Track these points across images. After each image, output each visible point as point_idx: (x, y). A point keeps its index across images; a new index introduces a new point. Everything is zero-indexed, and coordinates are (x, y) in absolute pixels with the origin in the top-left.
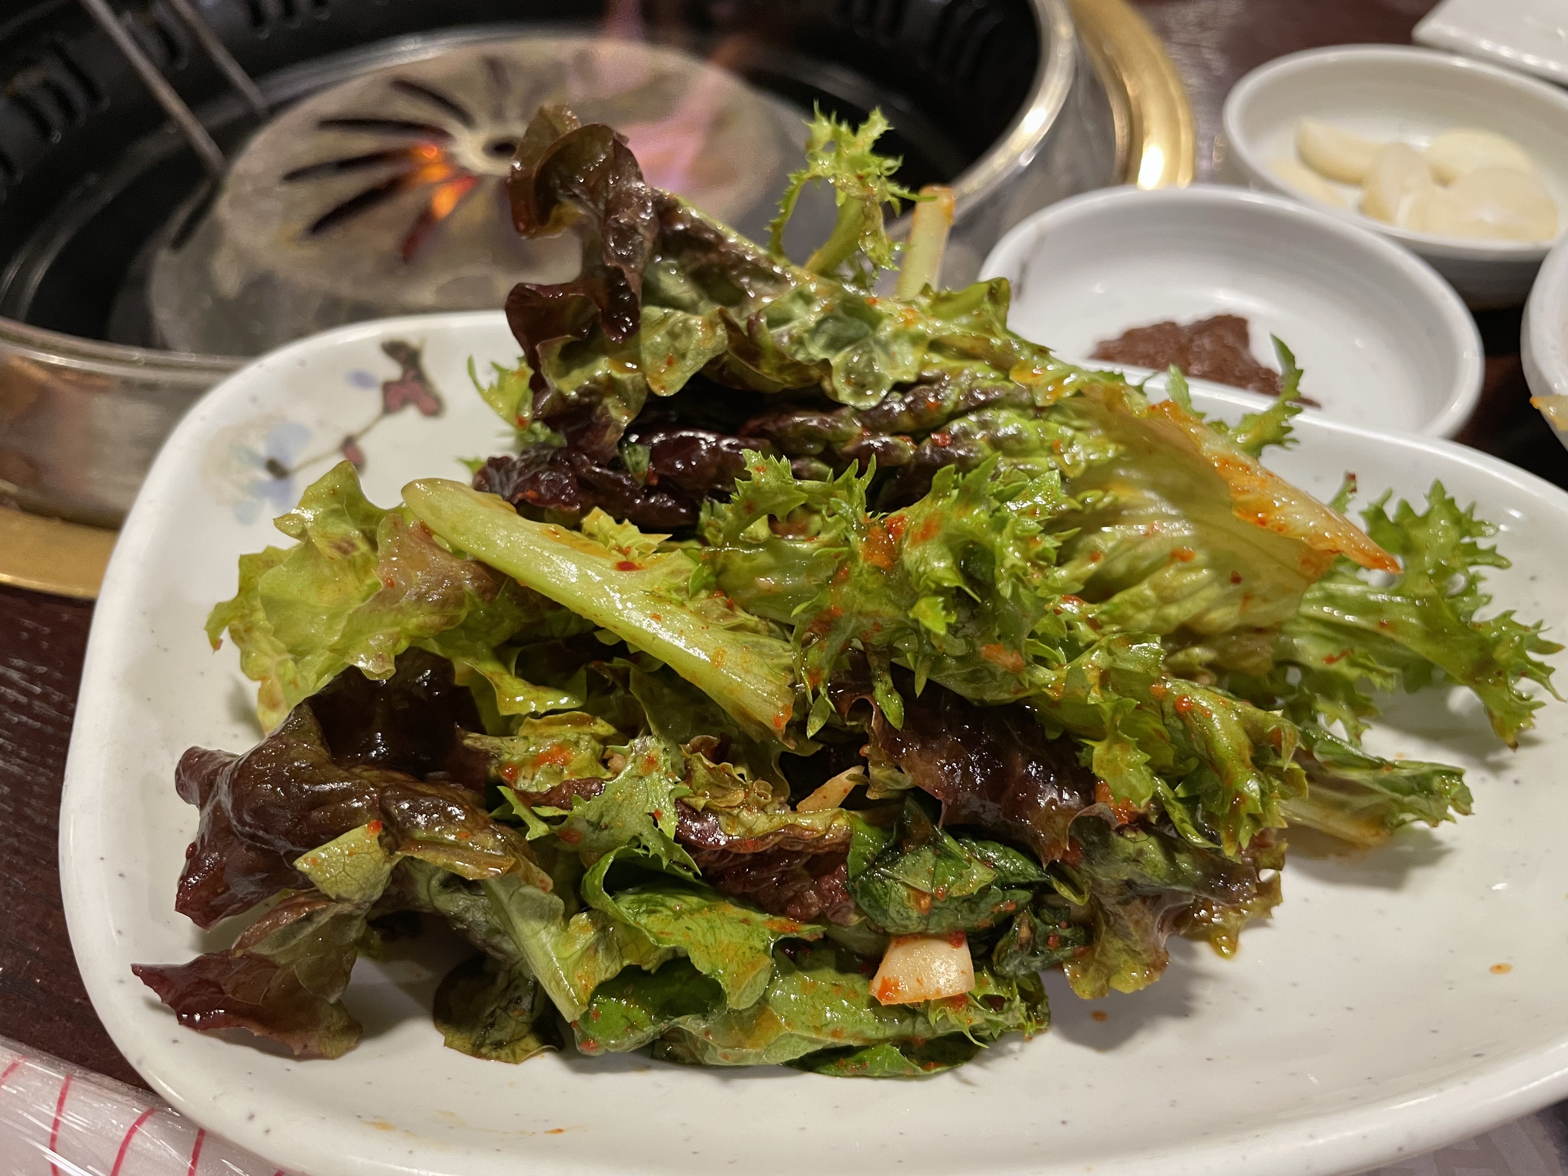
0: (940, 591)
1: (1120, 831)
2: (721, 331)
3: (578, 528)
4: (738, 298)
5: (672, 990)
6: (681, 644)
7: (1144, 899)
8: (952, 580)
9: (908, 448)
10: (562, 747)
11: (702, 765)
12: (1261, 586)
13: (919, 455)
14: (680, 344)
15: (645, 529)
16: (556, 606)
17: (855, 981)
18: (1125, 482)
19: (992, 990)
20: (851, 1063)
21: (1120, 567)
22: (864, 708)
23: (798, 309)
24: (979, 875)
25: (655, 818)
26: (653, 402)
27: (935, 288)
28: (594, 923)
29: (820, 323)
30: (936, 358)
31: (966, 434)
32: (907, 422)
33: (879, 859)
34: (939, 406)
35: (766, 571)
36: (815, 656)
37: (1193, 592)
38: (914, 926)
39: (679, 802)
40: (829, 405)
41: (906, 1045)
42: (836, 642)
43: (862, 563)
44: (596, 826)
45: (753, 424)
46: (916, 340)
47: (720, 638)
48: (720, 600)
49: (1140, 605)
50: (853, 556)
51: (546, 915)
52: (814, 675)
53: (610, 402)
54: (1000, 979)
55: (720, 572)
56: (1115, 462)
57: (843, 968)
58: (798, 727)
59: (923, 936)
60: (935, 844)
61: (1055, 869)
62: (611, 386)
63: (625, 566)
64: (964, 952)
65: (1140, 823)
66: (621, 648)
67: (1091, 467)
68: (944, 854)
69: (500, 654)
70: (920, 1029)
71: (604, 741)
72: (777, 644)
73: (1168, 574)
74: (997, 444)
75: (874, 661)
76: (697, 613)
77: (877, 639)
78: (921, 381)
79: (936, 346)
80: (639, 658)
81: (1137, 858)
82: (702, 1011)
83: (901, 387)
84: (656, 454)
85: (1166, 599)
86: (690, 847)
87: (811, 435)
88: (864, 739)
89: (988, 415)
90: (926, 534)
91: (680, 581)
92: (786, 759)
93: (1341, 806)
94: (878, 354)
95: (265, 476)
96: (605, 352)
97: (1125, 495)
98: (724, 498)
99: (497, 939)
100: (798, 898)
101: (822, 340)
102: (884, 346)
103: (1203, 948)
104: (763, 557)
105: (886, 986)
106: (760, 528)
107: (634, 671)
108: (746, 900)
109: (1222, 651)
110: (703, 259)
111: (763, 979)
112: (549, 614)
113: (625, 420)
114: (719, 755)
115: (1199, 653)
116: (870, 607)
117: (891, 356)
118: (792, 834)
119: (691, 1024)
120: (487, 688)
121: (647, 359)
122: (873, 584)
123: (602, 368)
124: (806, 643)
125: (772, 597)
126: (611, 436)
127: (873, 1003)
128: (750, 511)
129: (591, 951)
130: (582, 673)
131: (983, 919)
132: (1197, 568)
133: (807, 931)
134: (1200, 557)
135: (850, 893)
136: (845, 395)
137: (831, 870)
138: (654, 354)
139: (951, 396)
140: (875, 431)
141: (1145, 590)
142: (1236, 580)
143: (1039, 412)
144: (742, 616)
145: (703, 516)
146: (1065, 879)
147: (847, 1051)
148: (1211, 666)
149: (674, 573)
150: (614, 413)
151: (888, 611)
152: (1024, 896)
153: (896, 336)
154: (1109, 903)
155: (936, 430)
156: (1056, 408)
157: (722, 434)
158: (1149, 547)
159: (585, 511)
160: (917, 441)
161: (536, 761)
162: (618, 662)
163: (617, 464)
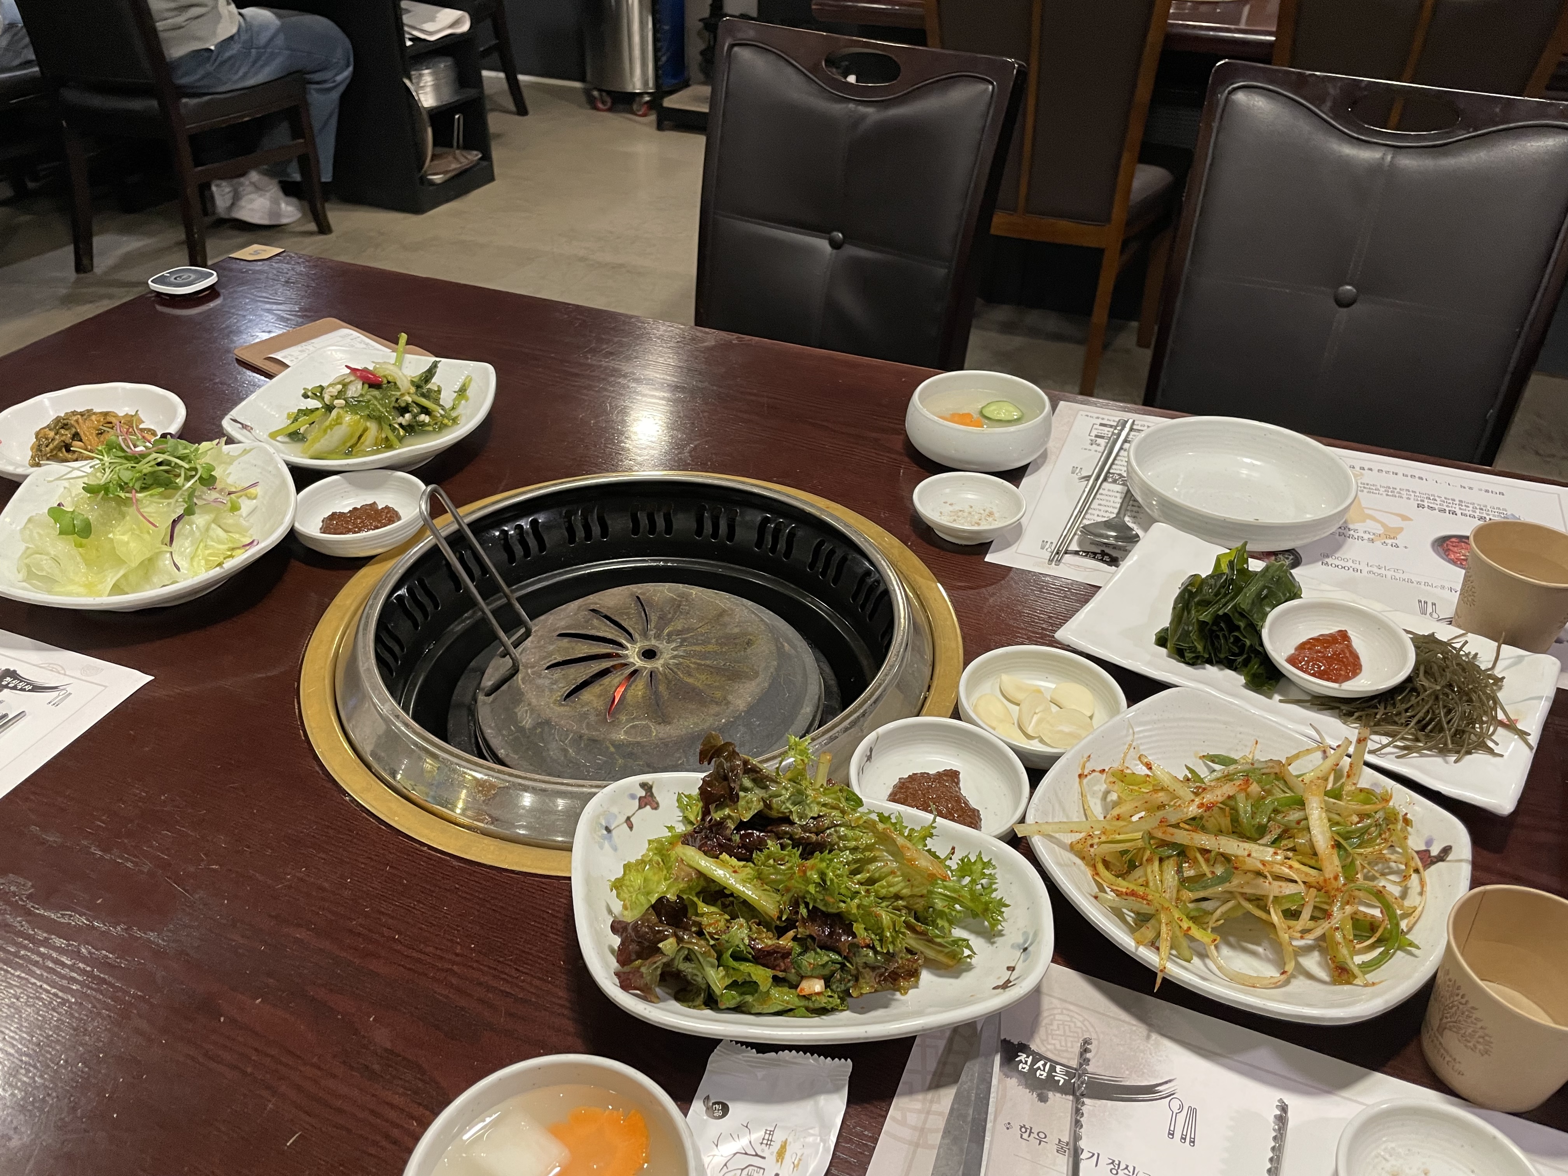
0: (815, 883)
1: (862, 948)
2: (762, 803)
3: (717, 858)
4: (766, 788)
5: (744, 989)
6: (750, 893)
7: (870, 967)
8: (818, 880)
9: (814, 837)
10: (717, 921)
11: (754, 927)
12: (916, 883)
13: (817, 840)
14: (750, 805)
15: (739, 860)
16: (714, 881)
17: (793, 991)
18: (879, 849)
19: (830, 994)
20: (791, 1013)
21: (877, 875)
22: (797, 913)
23: (784, 792)
24: (826, 959)
25: (743, 940)
26: (741, 822)
27: (825, 785)
28: (724, 969)
29: (790, 797)
30: (824, 808)
31: (831, 834)
32: (814, 830)
33: (800, 954)
34: (823, 825)
35: (772, 874)
36: (784, 898)
37: (898, 883)
38: (809, 974)
39: (749, 936)
40: (792, 823)
41: (807, 1009)
42: (790, 895)
43: (797, 875)
44: (727, 942)
45: (769, 828)
46: (818, 803)
47: (760, 893)
48: (760, 882)
49: (883, 887)
50: (795, 873)
51: (713, 966)
52: (784, 903)
53: (728, 821)
54: (832, 990)
55: (760, 874)
56: (875, 843)
57: (790, 988)
58: (780, 918)
59: (811, 977)
60: (815, 950)
61: (845, 958)
62: (729, 817)
63: (735, 872)
64: (822, 982)
65: (868, 946)
66: (732, 895)
67: (867, 845)
68: (816, 953)
69: (698, 895)
70: (811, 1005)
71: (727, 921)
72: (775, 895)
73: (890, 878)
74: (840, 838)
75: (800, 900)
76: (754, 885)
77: (801, 894)
78: (819, 816)
79: (824, 805)
80: (737, 898)
81: (867, 955)
82: (752, 994)
83: (812, 818)
84: (742, 837)
85: (890, 885)
86: (752, 948)
87: (786, 833)
88: (797, 921)
89: (838, 828)
90: (812, 868)
91: (749, 876)
92: (777, 927)
93: (941, 952)
94: (807, 808)
95: (605, 832)
96: (728, 806)
97: (877, 854)
98: (761, 851)
99: (694, 977)
100: (778, 965)
101: (790, 802)
102: (808, 805)
103: (898, 993)
104: (772, 870)
105: (802, 990)
106: (771, 861)
107: (735, 902)
108: (764, 965)
109: (908, 902)
110: (755, 776)
111: (769, 985)
112: (712, 884)
113: (733, 827)
114: (759, 924)
115: (901, 902)
116: (799, 886)
117: (810, 808)
118: (779, 946)
119: (749, 998)
120: (695, 905)
121: (740, 809)
122: (800, 880)
123: (727, 811)
124: (783, 895)
125: (774, 881)
126: (728, 832)
127: (798, 996)
128: (768, 857)
129: (723, 977)
130: (719, 902)
131: (826, 972)
132: (898, 877)
133: (781, 974)
134: (899, 873)
135: (792, 963)
136: (796, 820)
137: (787, 957)
138: (742, 807)
139: (827, 822)
140: (805, 832)
141: (884, 883)
142: (909, 881)
143: (853, 828)
144: (766, 887)
145: (754, 856)
146: (849, 962)
147: (791, 1010)
148: (905, 907)
149: (748, 874)
150: (729, 824)
151: (803, 887)
152: (838, 966)
153: (812, 802)
154: (861, 969)
155: (822, 832)
156: (858, 826)
157: (761, 831)
158: (884, 870)
159: (721, 853)
160: (817, 835)
161: (710, 925)
162: (731, 899)
163: (730, 840)
